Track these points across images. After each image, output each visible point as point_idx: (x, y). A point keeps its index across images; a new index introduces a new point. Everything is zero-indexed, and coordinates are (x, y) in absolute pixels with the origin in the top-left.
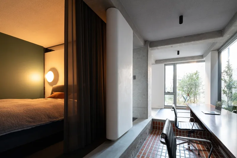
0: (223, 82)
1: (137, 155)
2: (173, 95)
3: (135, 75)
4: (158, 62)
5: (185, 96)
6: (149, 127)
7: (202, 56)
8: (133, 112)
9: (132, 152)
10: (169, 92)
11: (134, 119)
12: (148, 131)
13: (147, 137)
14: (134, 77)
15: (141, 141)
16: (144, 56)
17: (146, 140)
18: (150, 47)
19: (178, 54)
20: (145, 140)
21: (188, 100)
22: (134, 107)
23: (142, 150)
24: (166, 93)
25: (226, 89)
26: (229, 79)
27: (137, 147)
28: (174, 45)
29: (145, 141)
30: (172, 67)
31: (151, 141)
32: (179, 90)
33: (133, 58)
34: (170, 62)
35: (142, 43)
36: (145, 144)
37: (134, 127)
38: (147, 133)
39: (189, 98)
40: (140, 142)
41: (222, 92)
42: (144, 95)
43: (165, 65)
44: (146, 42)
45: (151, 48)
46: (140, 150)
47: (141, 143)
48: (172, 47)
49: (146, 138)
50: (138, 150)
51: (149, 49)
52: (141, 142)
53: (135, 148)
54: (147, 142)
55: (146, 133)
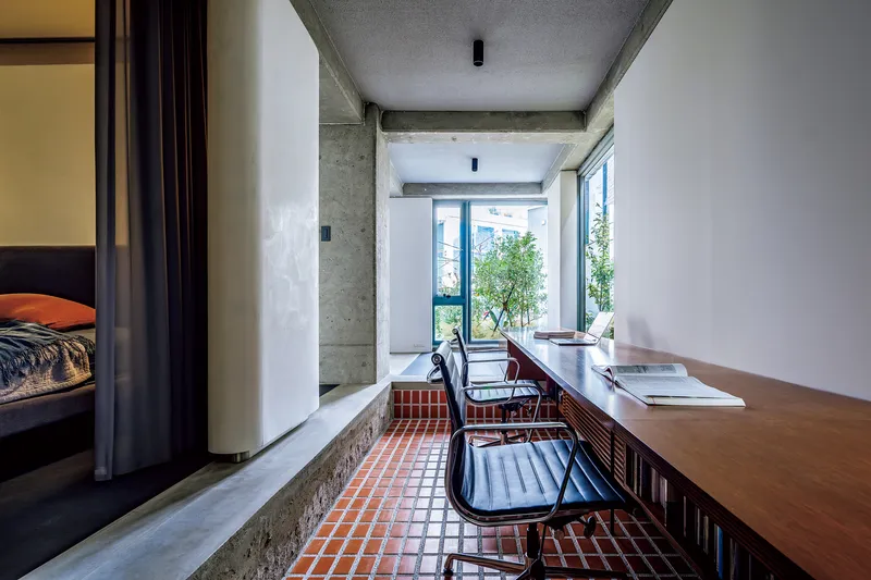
0: (588, 262)
1: (337, 502)
2: (461, 307)
3: (326, 224)
4: (411, 189)
5: (497, 311)
6: (382, 410)
7: (540, 186)
8: (320, 364)
9: (318, 489)
10: (449, 297)
11: (325, 388)
12: (376, 423)
13: (373, 443)
14: (326, 233)
15: (353, 454)
16: (362, 158)
17: (370, 452)
18: (385, 128)
19: (475, 168)
20: (365, 453)
21: (506, 323)
22: (326, 345)
23: (356, 483)
24: (437, 301)
25: (595, 283)
26: (601, 254)
27: (336, 473)
28: (461, 135)
29: (366, 458)
30: (457, 211)
31: (387, 453)
32: (481, 292)
33: (320, 158)
34: (452, 194)
35: (353, 110)
36: (367, 466)
37: (326, 411)
38: (376, 431)
39: (509, 318)
40: (346, 456)
41: (588, 291)
42: (364, 298)
43: (435, 202)
44: (368, 107)
45: (386, 134)
46: (348, 486)
47: (352, 463)
48: (454, 139)
49: (369, 448)
50: (342, 485)
51: (381, 135)
52: (351, 459)
53: (330, 474)
54: (372, 459)
55: (371, 429)
